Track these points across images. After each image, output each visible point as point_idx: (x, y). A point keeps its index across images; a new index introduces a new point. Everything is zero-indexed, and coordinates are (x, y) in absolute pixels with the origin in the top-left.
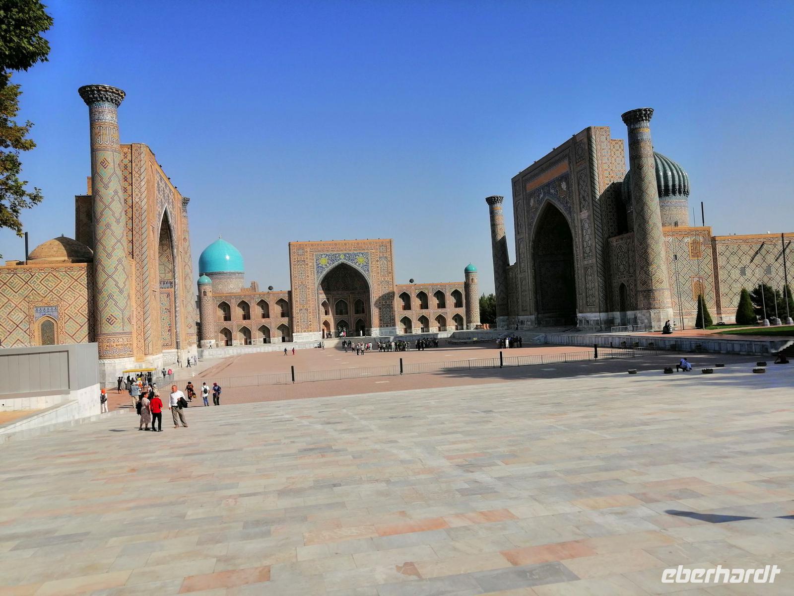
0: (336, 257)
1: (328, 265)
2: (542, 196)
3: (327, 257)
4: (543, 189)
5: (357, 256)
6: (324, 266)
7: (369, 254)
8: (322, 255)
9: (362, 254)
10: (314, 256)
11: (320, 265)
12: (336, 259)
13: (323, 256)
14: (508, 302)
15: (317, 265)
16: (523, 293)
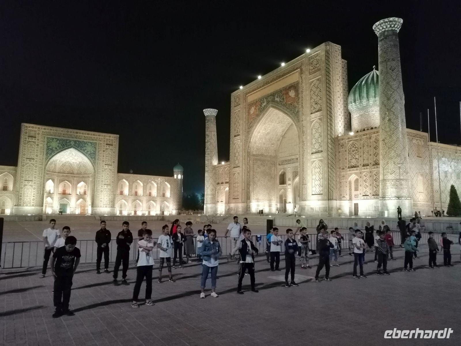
0: (66, 142)
1: (58, 148)
2: (265, 104)
3: (58, 141)
4: (266, 98)
5: (86, 144)
6: (54, 149)
7: (98, 144)
8: (53, 139)
9: (91, 143)
10: (46, 138)
11: (50, 147)
12: (66, 145)
13: (55, 140)
14: (215, 193)
15: (47, 147)
16: (234, 185)
